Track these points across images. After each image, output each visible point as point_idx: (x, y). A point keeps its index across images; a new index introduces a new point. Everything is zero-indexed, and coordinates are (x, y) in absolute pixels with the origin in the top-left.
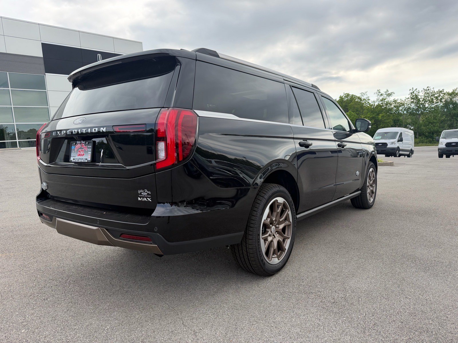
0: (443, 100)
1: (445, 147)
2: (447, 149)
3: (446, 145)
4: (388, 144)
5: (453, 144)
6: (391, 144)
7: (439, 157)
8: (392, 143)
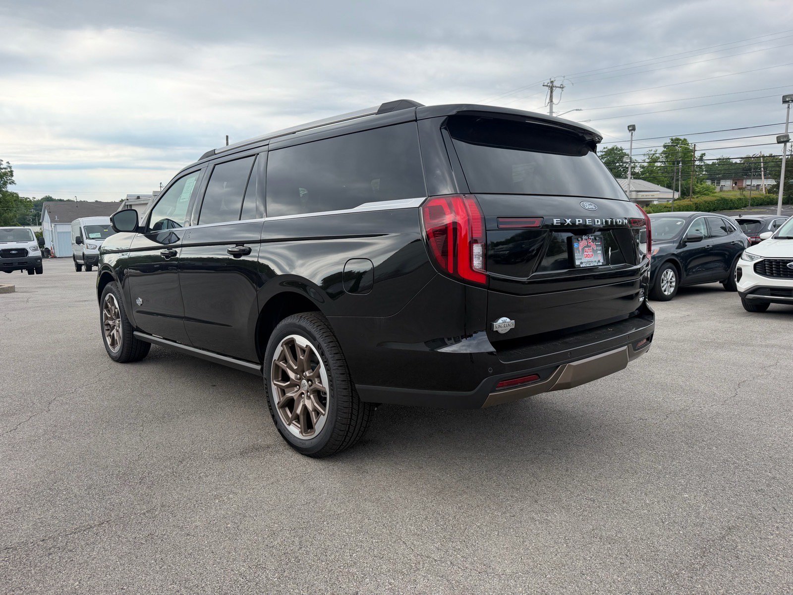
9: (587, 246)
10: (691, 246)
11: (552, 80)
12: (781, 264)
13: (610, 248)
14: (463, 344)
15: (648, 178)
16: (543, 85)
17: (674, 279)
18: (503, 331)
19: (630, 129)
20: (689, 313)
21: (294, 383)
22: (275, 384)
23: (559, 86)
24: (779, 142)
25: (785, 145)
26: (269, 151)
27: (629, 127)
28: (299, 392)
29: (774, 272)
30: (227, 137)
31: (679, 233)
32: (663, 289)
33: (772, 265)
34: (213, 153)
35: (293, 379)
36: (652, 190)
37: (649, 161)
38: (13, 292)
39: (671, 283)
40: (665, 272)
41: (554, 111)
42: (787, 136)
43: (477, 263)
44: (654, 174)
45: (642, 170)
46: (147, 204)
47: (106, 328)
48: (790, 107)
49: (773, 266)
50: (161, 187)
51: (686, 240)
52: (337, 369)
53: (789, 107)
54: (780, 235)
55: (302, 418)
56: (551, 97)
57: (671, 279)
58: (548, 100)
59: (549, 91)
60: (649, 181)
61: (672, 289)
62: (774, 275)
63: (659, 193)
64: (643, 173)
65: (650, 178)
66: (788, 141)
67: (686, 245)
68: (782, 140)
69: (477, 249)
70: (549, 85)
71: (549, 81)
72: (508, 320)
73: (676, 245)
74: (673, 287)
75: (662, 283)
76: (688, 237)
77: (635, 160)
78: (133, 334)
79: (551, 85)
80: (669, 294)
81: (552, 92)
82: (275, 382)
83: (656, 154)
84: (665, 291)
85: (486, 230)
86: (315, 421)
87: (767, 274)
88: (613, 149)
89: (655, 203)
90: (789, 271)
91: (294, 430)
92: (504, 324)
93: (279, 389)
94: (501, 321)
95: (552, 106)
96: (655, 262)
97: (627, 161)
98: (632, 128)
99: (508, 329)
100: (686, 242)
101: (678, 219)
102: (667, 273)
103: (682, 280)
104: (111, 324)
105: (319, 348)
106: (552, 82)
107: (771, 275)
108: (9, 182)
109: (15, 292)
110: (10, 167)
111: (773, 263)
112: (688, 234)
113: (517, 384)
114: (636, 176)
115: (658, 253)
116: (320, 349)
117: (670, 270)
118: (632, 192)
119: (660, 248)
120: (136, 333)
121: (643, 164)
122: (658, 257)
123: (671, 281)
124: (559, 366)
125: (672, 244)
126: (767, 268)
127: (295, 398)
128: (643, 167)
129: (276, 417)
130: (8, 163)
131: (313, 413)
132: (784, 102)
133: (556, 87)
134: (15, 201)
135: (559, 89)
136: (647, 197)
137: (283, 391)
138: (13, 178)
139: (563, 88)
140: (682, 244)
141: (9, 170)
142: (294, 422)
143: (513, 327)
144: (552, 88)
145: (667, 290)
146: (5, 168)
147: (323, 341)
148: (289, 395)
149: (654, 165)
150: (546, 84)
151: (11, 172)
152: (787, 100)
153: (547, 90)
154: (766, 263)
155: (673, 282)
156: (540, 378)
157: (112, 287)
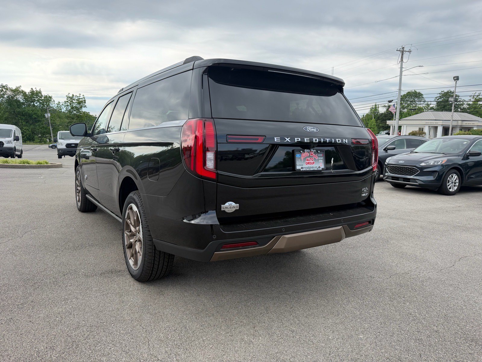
0: (5, 96)
1: (65, 147)
2: (67, 149)
3: (66, 146)
4: (4, 142)
5: (73, 145)
6: (7, 143)
7: (59, 158)
8: (9, 142)
9: (309, 156)
10: (473, 159)
11: (403, 47)
13: (333, 159)
14: (202, 218)
15: (472, 112)
16: (397, 50)
17: (457, 181)
18: (228, 211)
19: (455, 79)
20: (461, 205)
21: (134, 234)
22: (126, 234)
23: (408, 51)
26: (137, 89)
27: (454, 77)
28: (135, 240)
31: (464, 149)
32: (449, 187)
35: (133, 232)
36: (472, 120)
37: (473, 100)
38: (61, 167)
39: (455, 183)
40: (451, 176)
41: (403, 67)
43: (210, 164)
44: (477, 110)
45: (468, 106)
47: (77, 191)
51: (469, 155)
55: (134, 256)
56: (402, 57)
57: (455, 181)
58: (400, 59)
59: (401, 54)
60: (473, 114)
61: (456, 188)
63: (478, 122)
64: (468, 108)
65: (473, 112)
67: (469, 158)
69: (210, 156)
70: (401, 50)
71: (401, 48)
72: (233, 204)
73: (462, 158)
74: (457, 186)
75: (448, 183)
76: (470, 153)
77: (464, 100)
78: (85, 195)
79: (402, 50)
80: (453, 191)
81: (402, 55)
82: (126, 232)
83: (479, 96)
84: (450, 188)
85: (217, 143)
86: (138, 258)
88: (448, 92)
89: (475, 129)
91: (132, 263)
92: (230, 206)
93: (127, 237)
94: (227, 204)
95: (402, 64)
96: (444, 168)
97: (452, 100)
98: (456, 79)
99: (234, 210)
100: (468, 156)
101: (465, 140)
102: (452, 176)
103: (464, 182)
104: (79, 189)
106: (403, 48)
108: (83, 106)
109: (62, 167)
110: (84, 98)
112: (471, 150)
113: (239, 247)
114: (464, 111)
115: (445, 163)
116: (140, 213)
117: (455, 175)
118: (459, 121)
119: (448, 159)
120: (87, 196)
121: (469, 102)
122: (446, 165)
123: (455, 182)
124: (274, 237)
125: (457, 157)
127: (133, 243)
128: (469, 105)
129: (126, 253)
130: (83, 95)
131: (138, 253)
134: (86, 117)
135: (407, 52)
136: (468, 125)
137: (129, 238)
138: (86, 104)
139: (411, 52)
140: (466, 157)
141: (84, 100)
142: (131, 257)
143: (238, 209)
144: (403, 52)
145: (452, 188)
146: (82, 99)
148: (131, 241)
149: (477, 103)
150: (399, 49)
151: (85, 100)
153: (400, 53)
155: (457, 183)
156: (258, 244)
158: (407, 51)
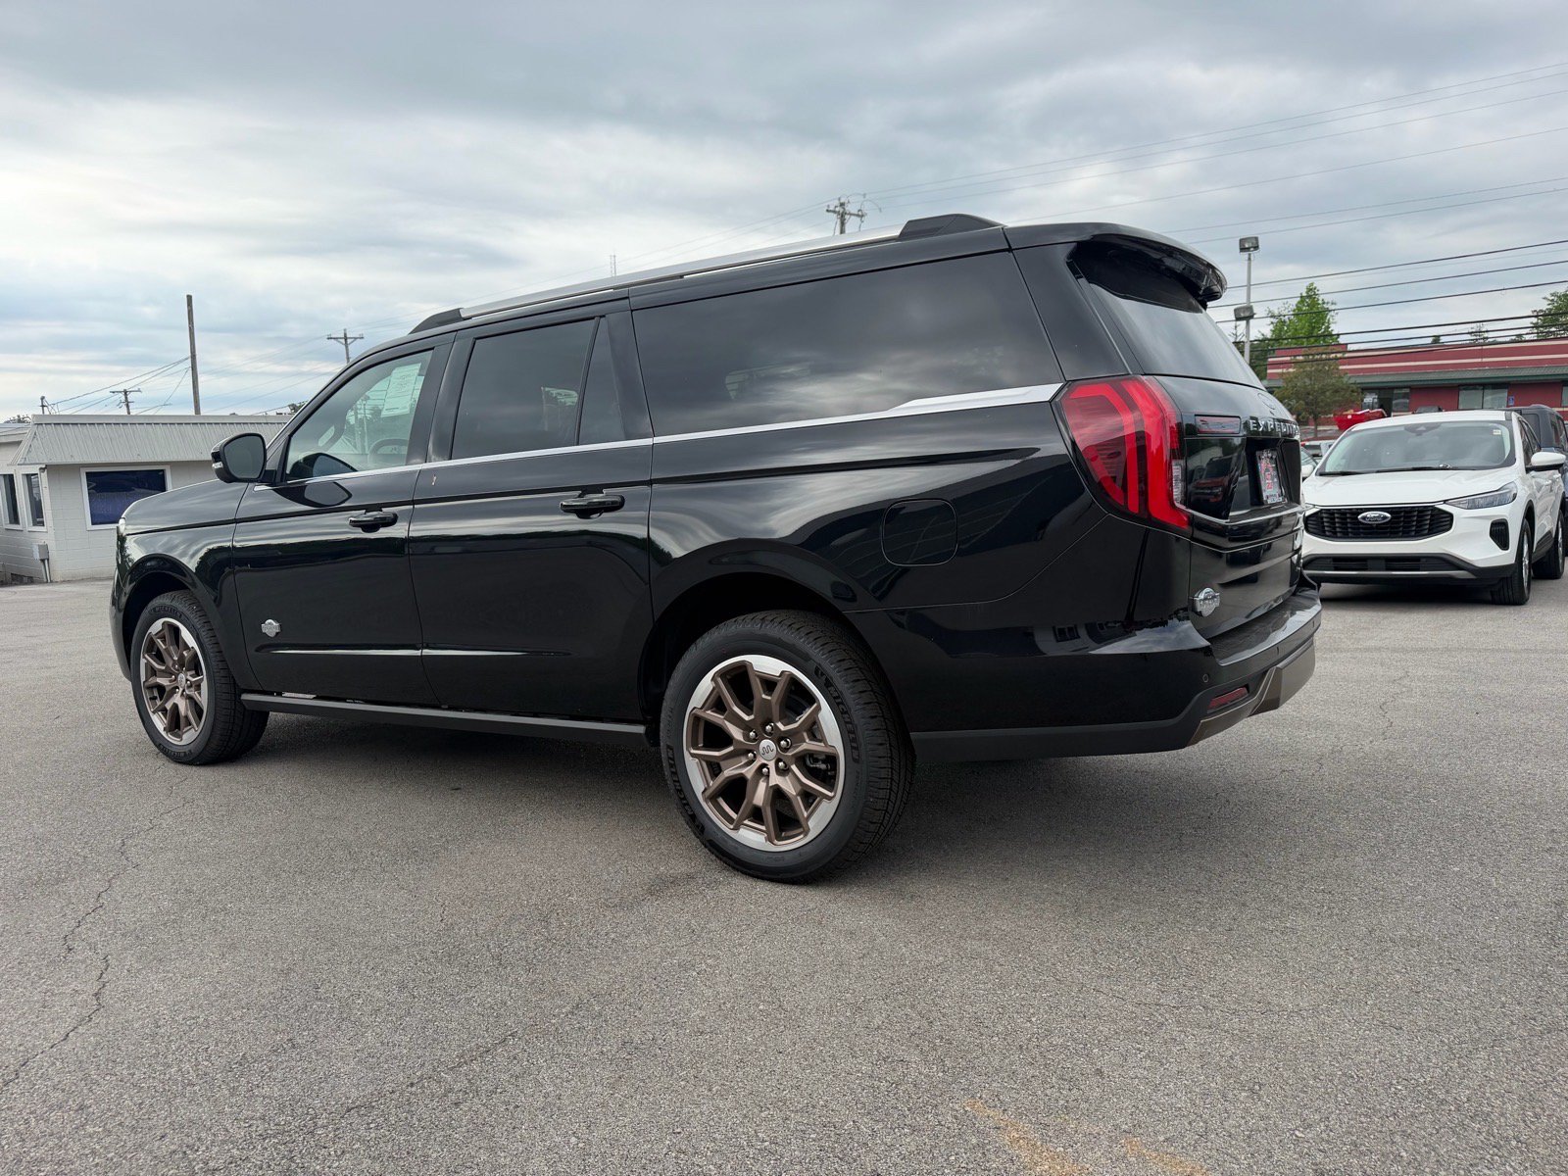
9: (1267, 470)
11: (842, 201)
12: (1348, 515)
16: (828, 211)
18: (1206, 611)
21: (742, 747)
23: (856, 212)
24: (1238, 319)
25: (1248, 323)
26: (632, 311)
28: (756, 765)
29: (1338, 530)
30: (189, 298)
33: (1334, 518)
34: (454, 316)
35: (738, 742)
42: (1250, 308)
43: (1177, 494)
46: (19, 443)
47: (149, 694)
48: (1252, 258)
49: (1337, 520)
50: (43, 406)
52: (864, 709)
53: (1249, 259)
54: (1327, 471)
55: (768, 814)
59: (839, 221)
62: (1339, 535)
66: (1251, 317)
68: (1242, 315)
69: (1176, 470)
70: (837, 209)
71: (837, 203)
72: (1212, 592)
78: (240, 700)
79: (841, 210)
81: (843, 224)
82: (693, 751)
86: (806, 814)
87: (1327, 533)
90: (1363, 528)
91: (752, 837)
93: (704, 764)
94: (1203, 594)
99: (1213, 607)
104: (164, 684)
105: (816, 675)
106: (842, 205)
107: (1333, 535)
111: (1336, 515)
113: (1228, 701)
116: (822, 674)
120: (246, 697)
126: (1326, 524)
127: (746, 778)
129: (701, 818)
131: (799, 798)
132: (1243, 249)
133: (851, 214)
135: (852, 212)
137: (714, 768)
139: (862, 216)
142: (746, 822)
143: (1218, 605)
144: (843, 217)
147: (827, 658)
148: (728, 772)
150: (831, 208)
152: (1247, 246)
153: (834, 219)
154: (1324, 515)
156: (1249, 692)
157: (174, 604)
158: (854, 215)
